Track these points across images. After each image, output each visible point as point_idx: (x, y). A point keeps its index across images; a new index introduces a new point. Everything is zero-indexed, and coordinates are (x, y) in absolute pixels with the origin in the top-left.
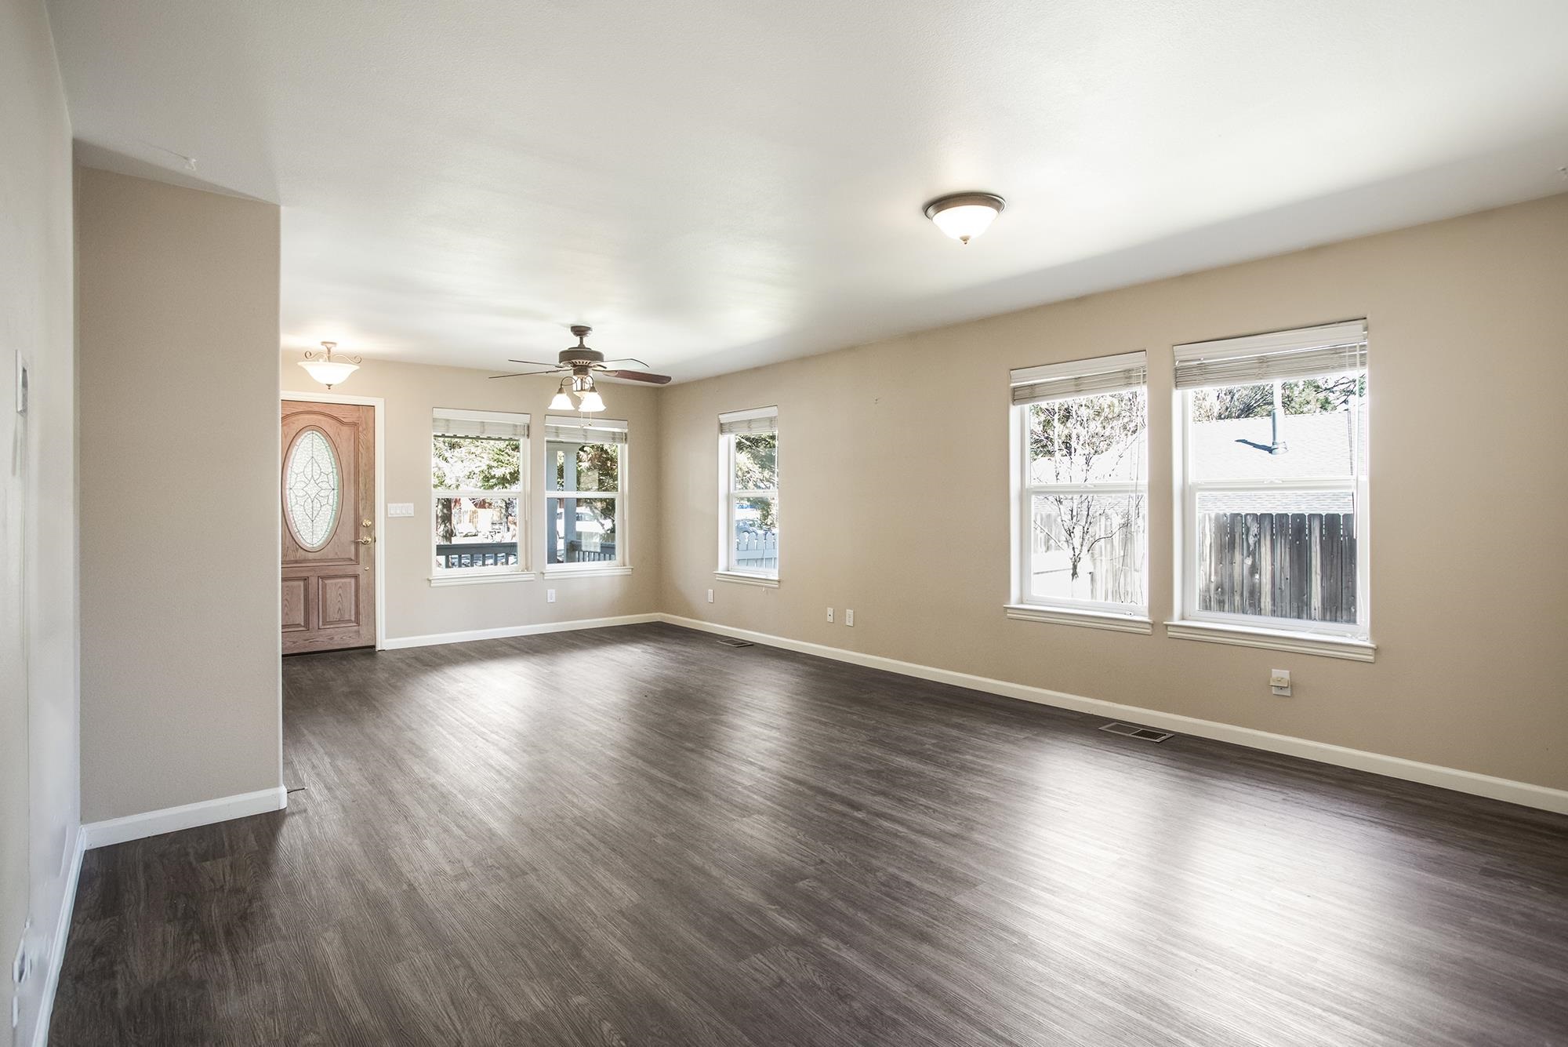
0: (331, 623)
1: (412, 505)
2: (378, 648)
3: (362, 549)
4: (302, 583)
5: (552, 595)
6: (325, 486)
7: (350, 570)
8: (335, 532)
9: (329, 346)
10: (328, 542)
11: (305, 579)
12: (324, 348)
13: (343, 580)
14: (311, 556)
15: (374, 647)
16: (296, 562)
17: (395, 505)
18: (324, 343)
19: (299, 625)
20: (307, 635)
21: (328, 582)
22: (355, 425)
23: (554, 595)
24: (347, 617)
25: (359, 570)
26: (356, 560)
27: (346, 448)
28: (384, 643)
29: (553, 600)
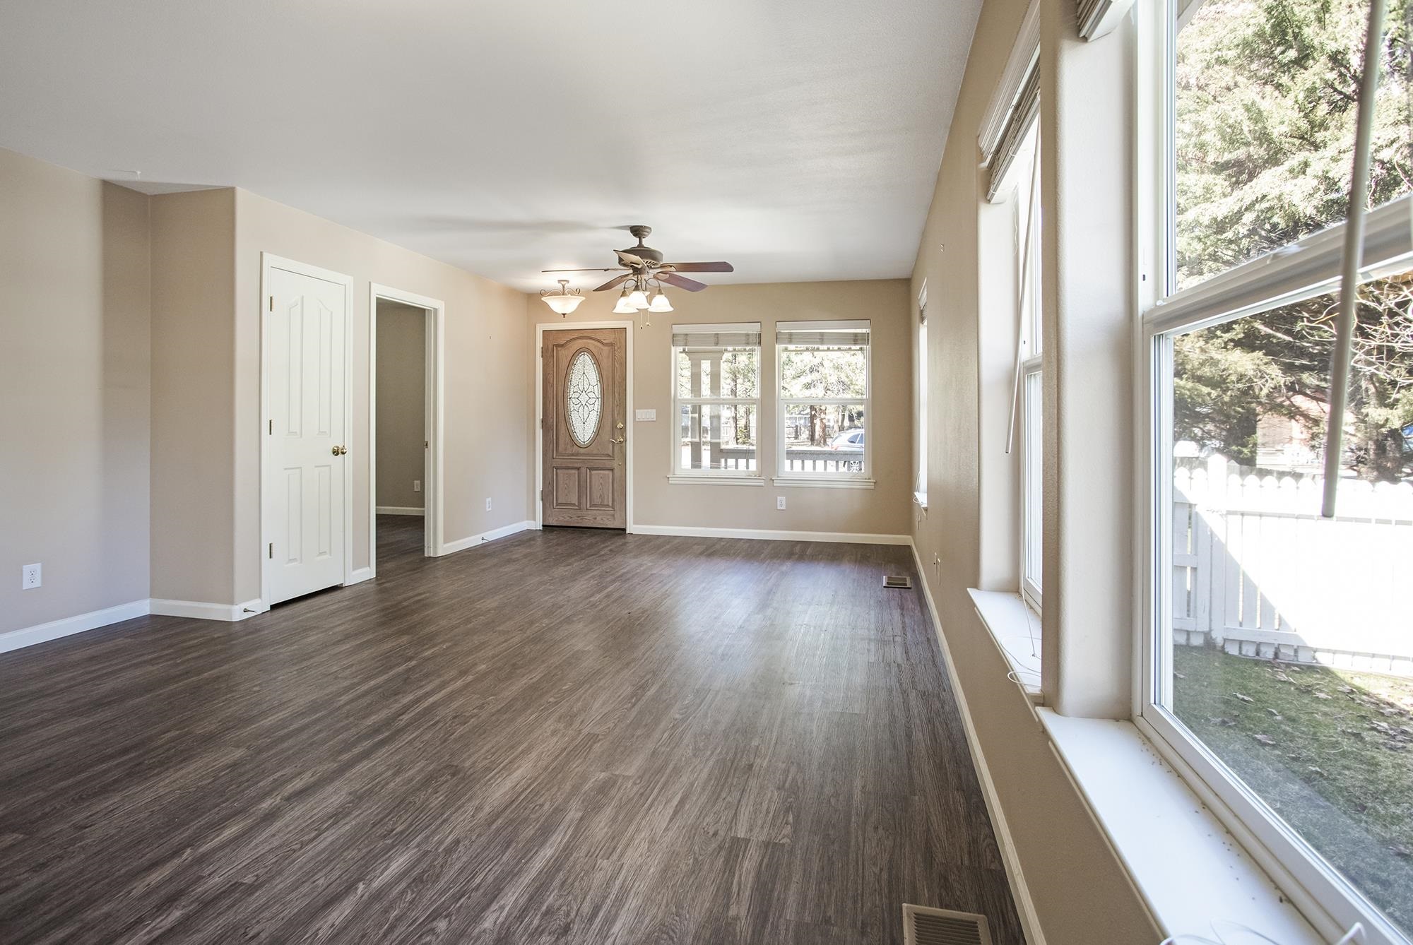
0: (595, 505)
1: (654, 410)
2: (628, 532)
3: (617, 448)
4: (576, 472)
5: (782, 502)
6: (591, 395)
7: (608, 464)
8: (597, 433)
9: (563, 283)
10: (593, 440)
11: (578, 469)
12: (560, 286)
13: (602, 472)
14: (582, 451)
15: (624, 530)
16: (573, 455)
17: (642, 411)
18: (559, 281)
19: (574, 505)
20: (579, 513)
21: (593, 472)
22: (612, 345)
23: (784, 503)
24: (606, 503)
25: (615, 464)
26: (612, 457)
27: (606, 363)
28: (632, 528)
29: (784, 508)
